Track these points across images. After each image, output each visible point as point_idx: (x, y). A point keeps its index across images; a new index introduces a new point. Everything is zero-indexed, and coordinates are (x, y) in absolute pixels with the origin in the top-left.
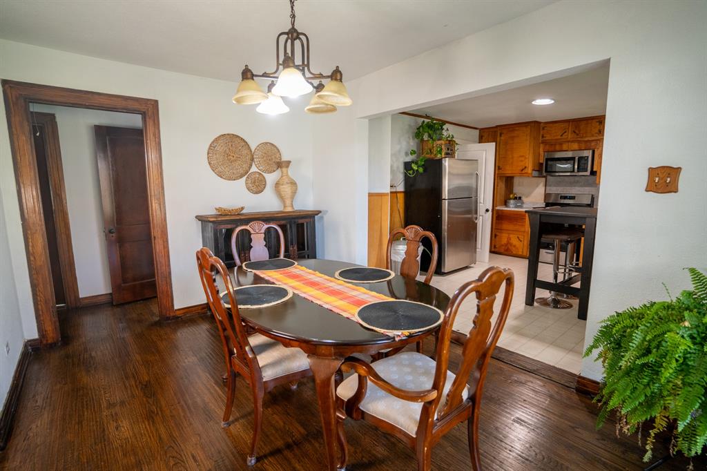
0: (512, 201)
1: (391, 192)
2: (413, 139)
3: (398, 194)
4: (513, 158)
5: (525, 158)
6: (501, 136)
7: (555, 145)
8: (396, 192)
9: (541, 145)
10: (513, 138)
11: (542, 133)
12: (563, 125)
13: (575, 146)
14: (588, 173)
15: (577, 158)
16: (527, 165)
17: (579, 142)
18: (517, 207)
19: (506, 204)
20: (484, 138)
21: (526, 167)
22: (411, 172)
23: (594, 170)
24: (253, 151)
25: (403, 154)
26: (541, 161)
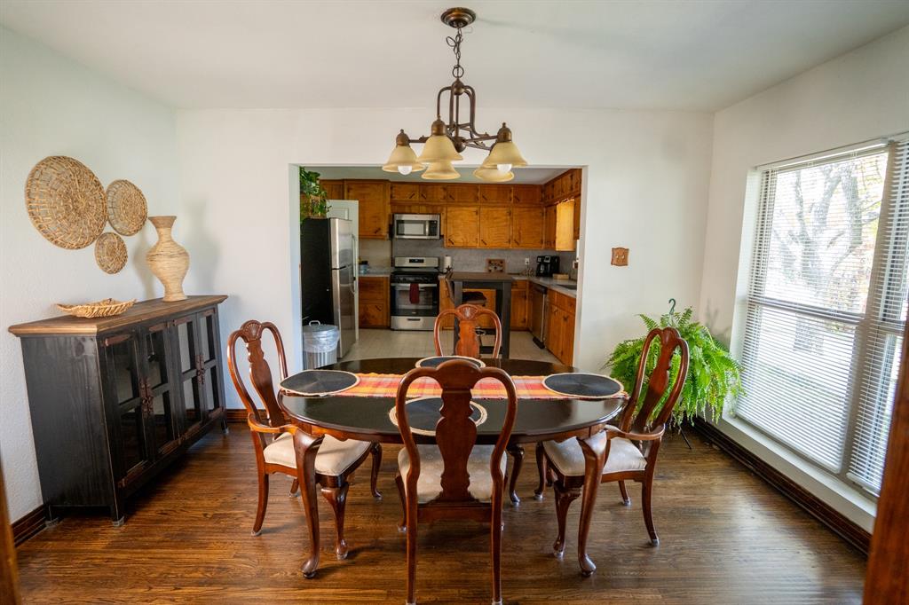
4: (364, 218)
5: (379, 219)
7: (404, 207)
9: (390, 206)
10: (363, 195)
11: (390, 192)
12: (411, 187)
13: (424, 209)
14: (437, 237)
15: (427, 222)
16: (382, 226)
17: (427, 206)
21: (379, 229)
23: (442, 234)
24: (105, 189)
26: (391, 223)
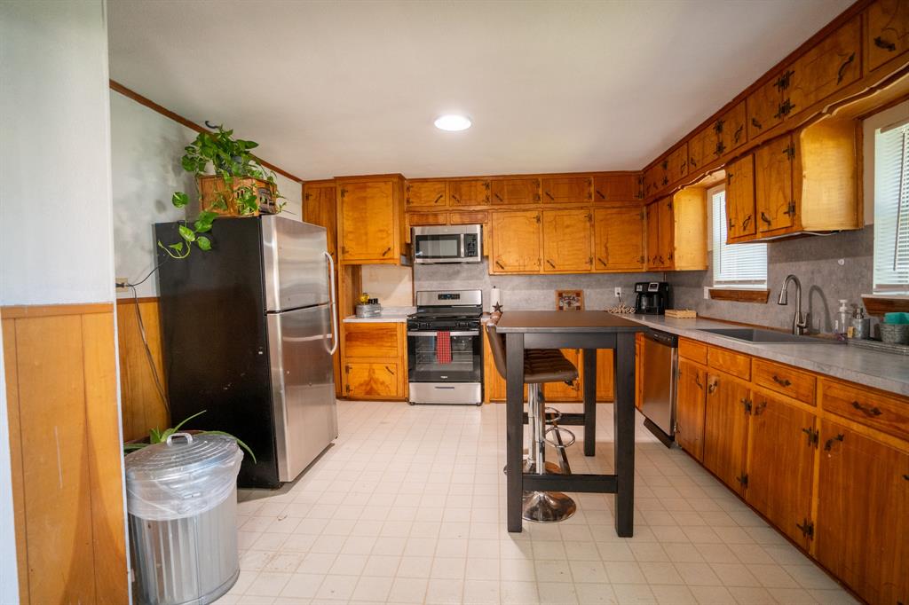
0: (366, 307)
1: (120, 302)
2: (177, 171)
3: (142, 306)
4: (366, 234)
5: (388, 235)
6: (343, 195)
7: (427, 215)
8: (135, 301)
9: (407, 215)
10: (364, 199)
11: (406, 196)
12: (436, 186)
13: (456, 218)
14: (479, 259)
15: (462, 236)
16: (391, 245)
17: (461, 212)
18: (374, 315)
19: (355, 311)
20: (311, 198)
21: (389, 249)
22: (178, 247)
23: (485, 254)
25: (150, 205)
26: (409, 241)
